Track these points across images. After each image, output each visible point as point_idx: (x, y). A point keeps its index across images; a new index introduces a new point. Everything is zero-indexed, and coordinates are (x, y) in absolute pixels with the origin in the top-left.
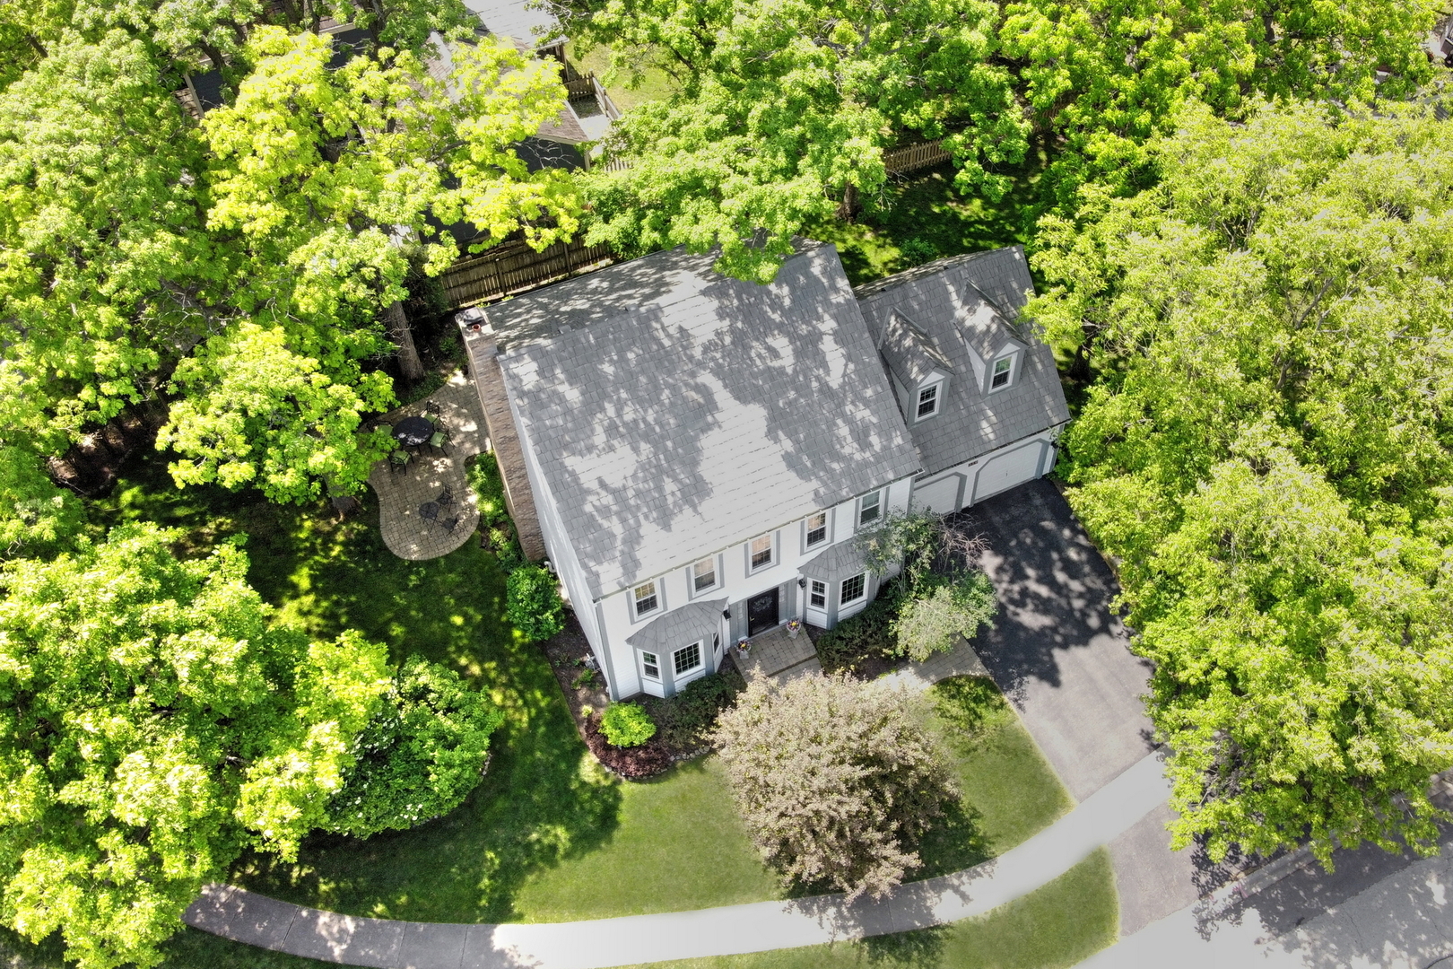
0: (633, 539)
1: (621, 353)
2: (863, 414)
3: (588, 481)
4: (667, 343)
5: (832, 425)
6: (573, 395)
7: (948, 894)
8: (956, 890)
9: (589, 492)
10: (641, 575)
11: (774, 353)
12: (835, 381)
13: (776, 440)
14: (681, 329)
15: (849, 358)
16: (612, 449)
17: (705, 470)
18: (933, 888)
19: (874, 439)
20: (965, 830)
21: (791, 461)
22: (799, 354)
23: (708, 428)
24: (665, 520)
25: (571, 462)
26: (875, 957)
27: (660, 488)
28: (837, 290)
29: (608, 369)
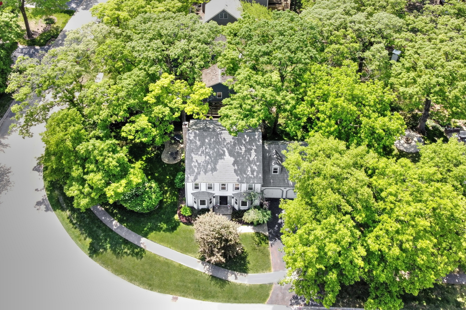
0: (199, 173)
1: (211, 139)
2: (255, 167)
3: (194, 160)
4: (220, 140)
5: (247, 167)
6: (198, 143)
7: (233, 275)
8: (236, 276)
9: (194, 162)
10: (197, 181)
11: (241, 149)
12: (251, 159)
13: (234, 166)
14: (224, 138)
15: (256, 156)
16: (201, 155)
17: (218, 167)
18: (231, 272)
19: (255, 174)
20: (245, 265)
21: (235, 171)
22: (246, 151)
23: (221, 159)
24: (206, 172)
25: (193, 155)
26: (212, 280)
27: (207, 166)
28: (259, 142)
29: (207, 141)
